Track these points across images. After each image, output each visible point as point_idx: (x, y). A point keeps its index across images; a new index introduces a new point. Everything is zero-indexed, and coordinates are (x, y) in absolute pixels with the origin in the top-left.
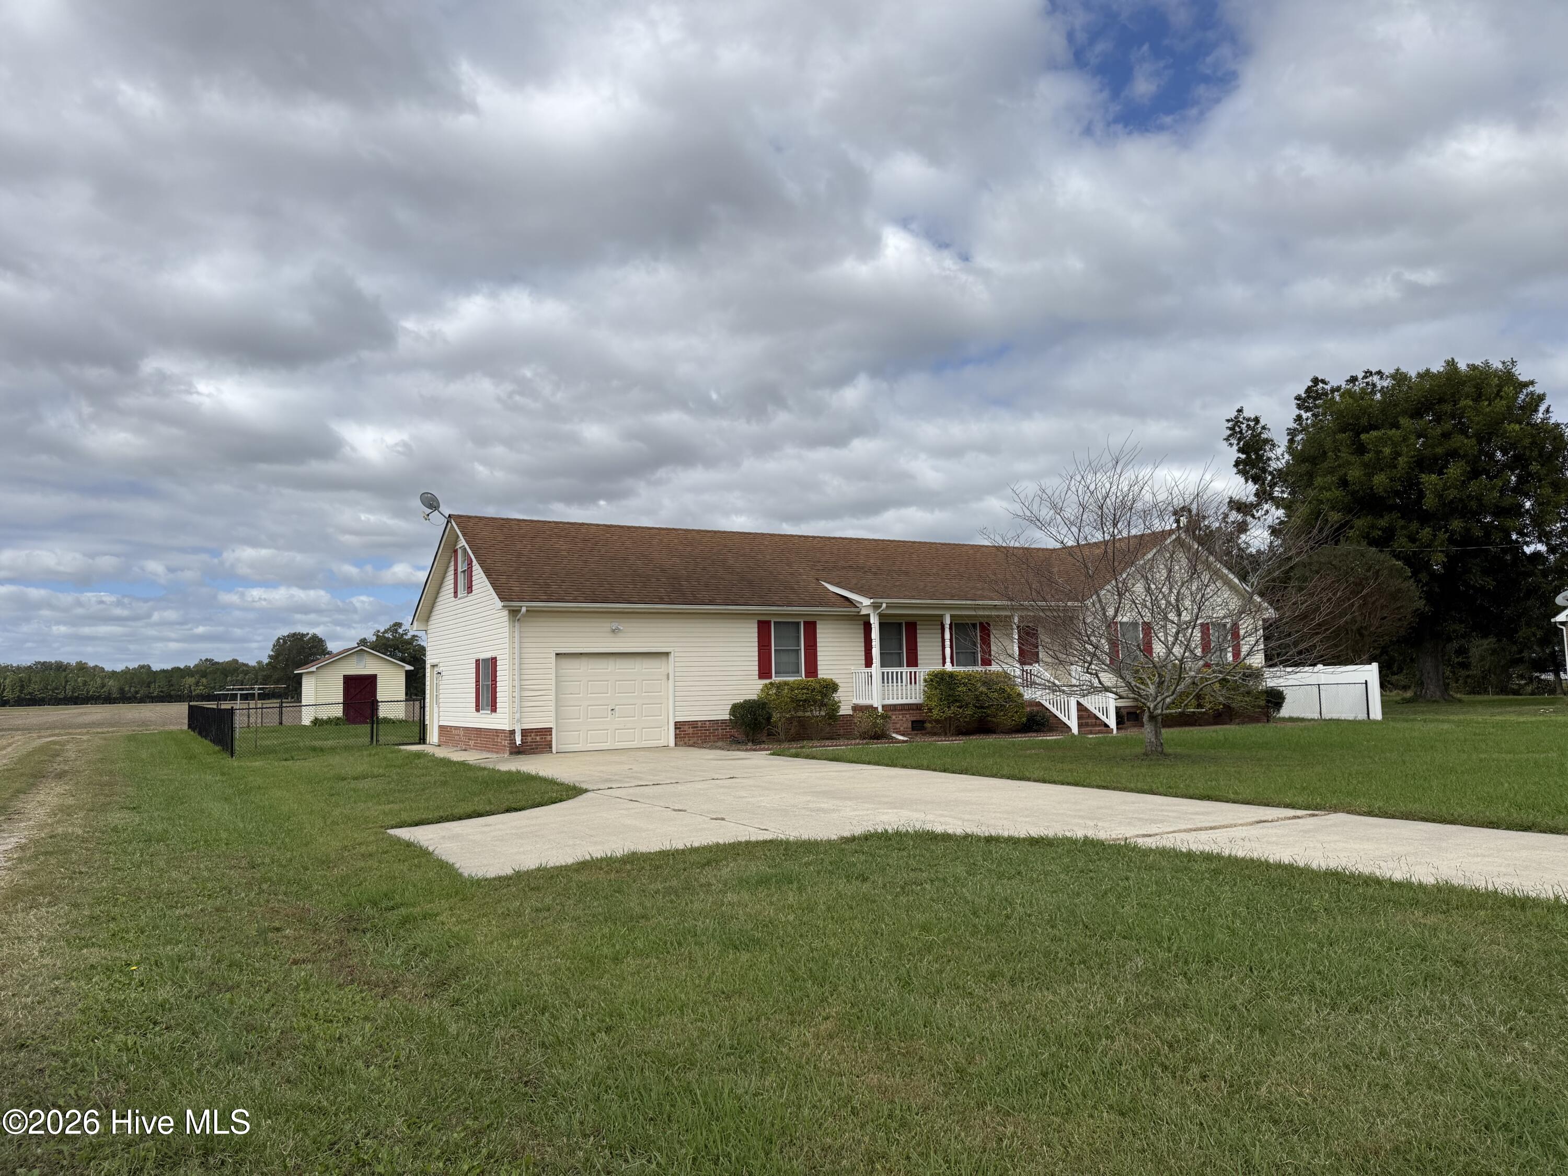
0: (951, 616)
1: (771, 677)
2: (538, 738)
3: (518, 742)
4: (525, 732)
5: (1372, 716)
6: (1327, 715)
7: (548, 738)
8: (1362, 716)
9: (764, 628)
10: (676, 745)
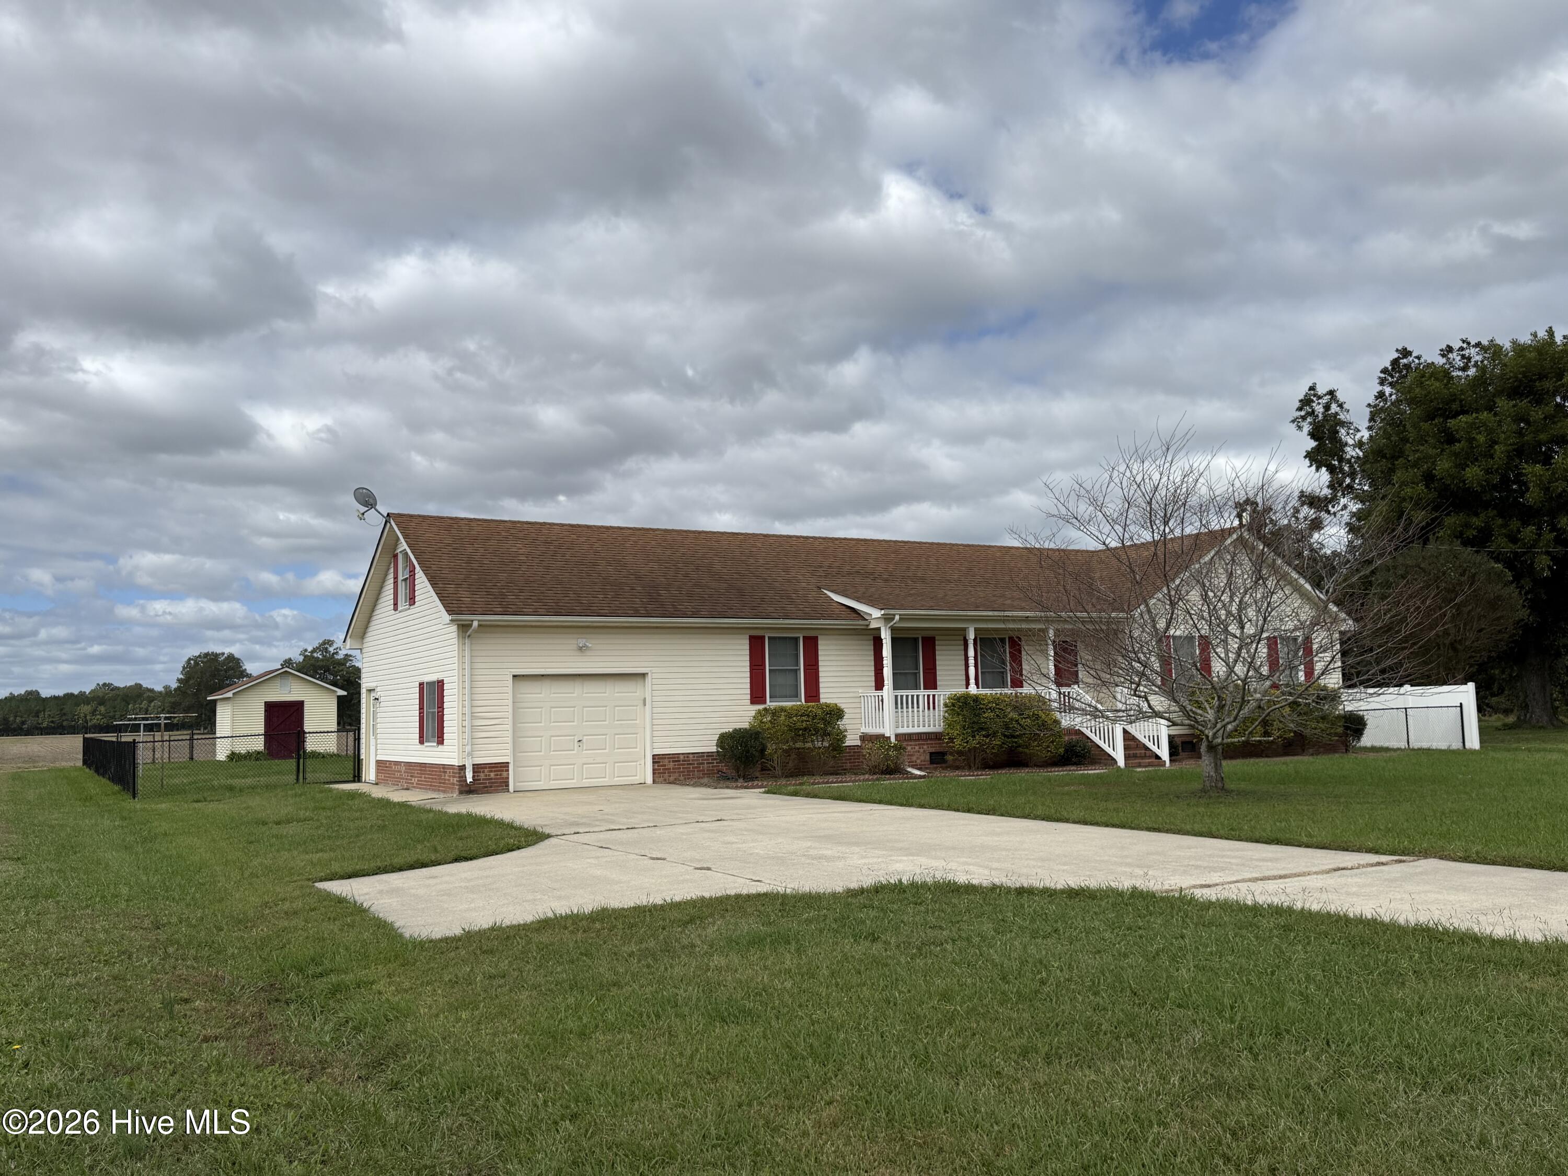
0: (976, 630)
1: (765, 702)
2: (492, 775)
3: (469, 779)
4: (477, 768)
5: (1468, 745)
6: (1415, 744)
7: (505, 774)
8: (1456, 745)
9: (756, 644)
10: (654, 782)
